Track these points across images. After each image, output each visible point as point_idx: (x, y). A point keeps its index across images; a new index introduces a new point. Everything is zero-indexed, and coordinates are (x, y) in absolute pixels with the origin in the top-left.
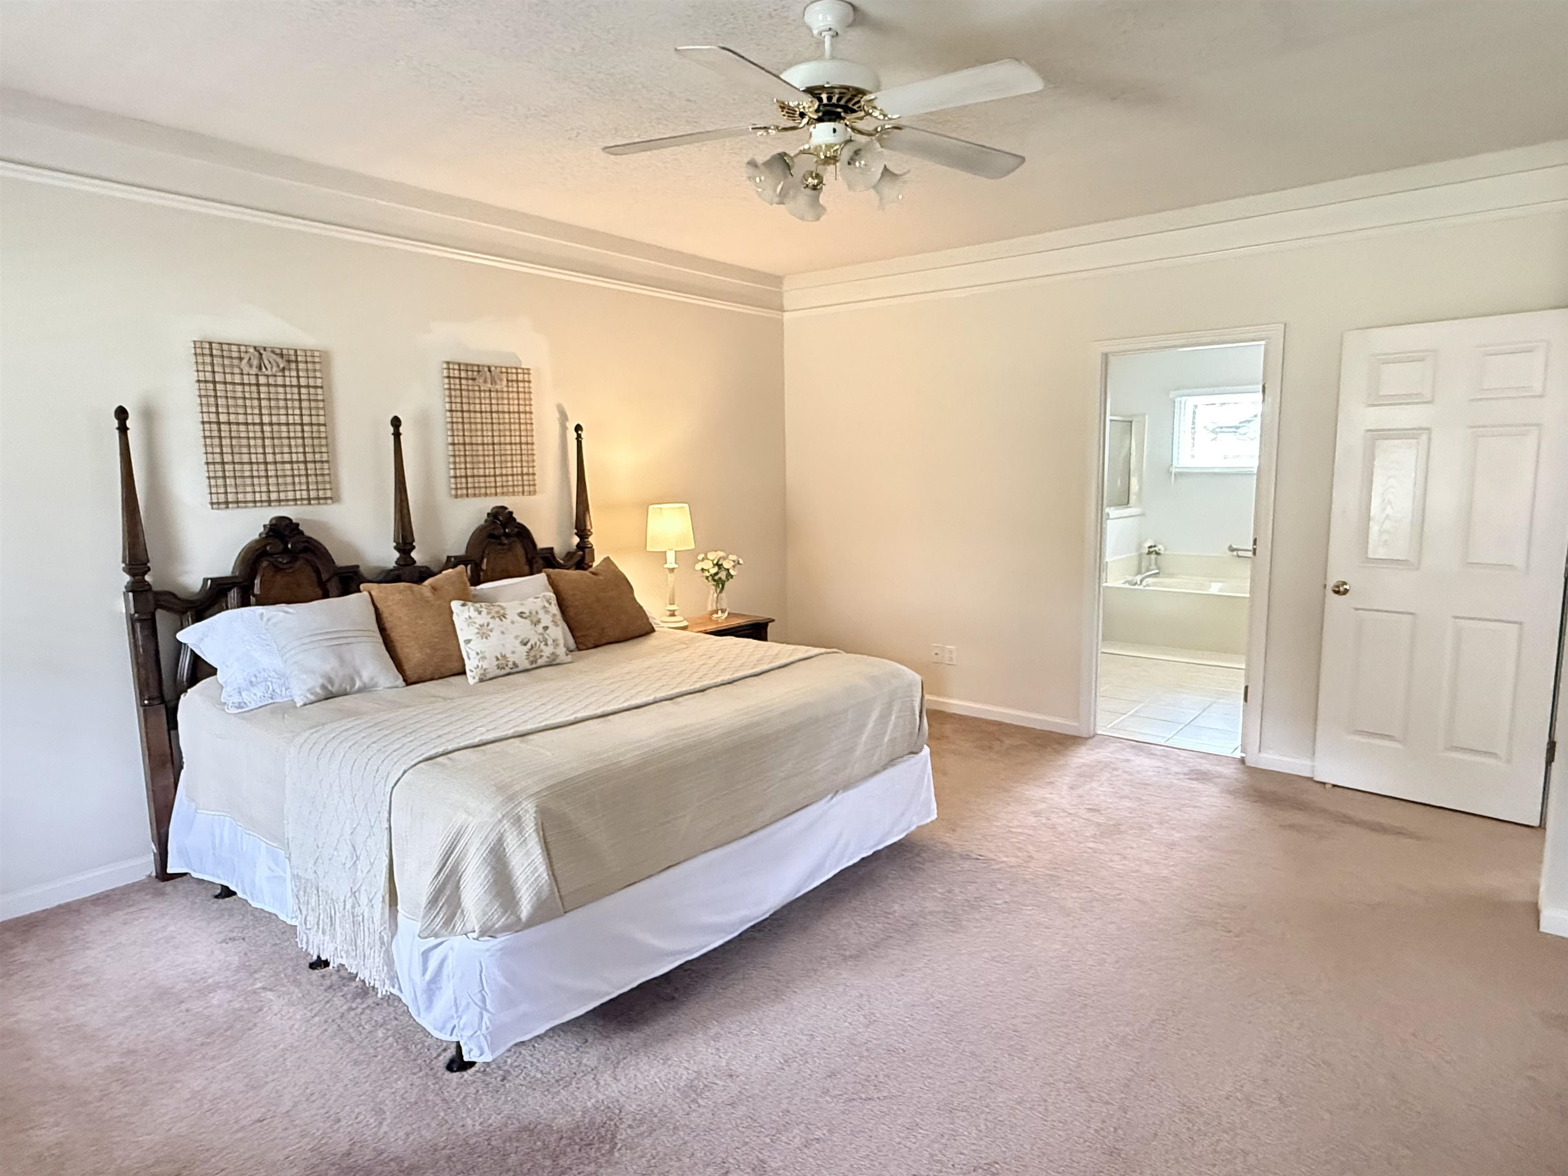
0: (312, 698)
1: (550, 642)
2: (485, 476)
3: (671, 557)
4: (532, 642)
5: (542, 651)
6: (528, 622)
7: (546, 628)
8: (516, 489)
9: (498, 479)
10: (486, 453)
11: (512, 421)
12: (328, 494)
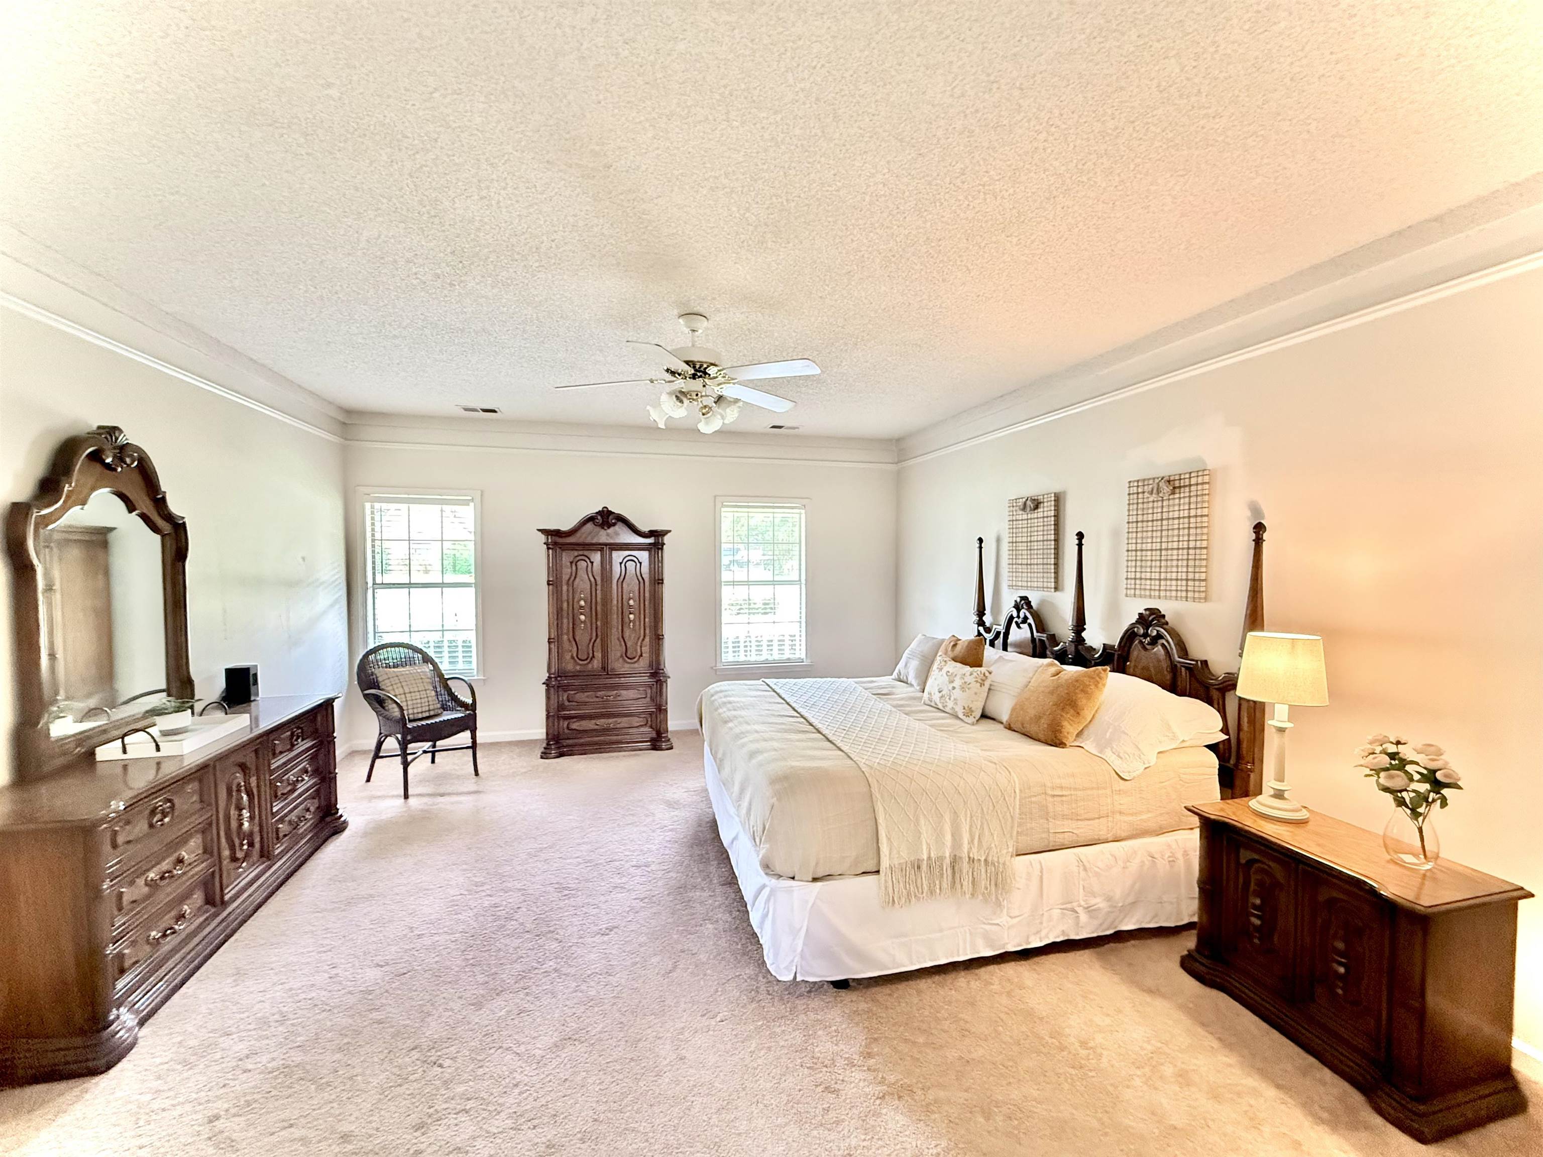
2: (1151, 579)
3: (1281, 711)
8: (1179, 594)
9: (1163, 583)
10: (1154, 558)
11: (1181, 526)
12: (1053, 585)
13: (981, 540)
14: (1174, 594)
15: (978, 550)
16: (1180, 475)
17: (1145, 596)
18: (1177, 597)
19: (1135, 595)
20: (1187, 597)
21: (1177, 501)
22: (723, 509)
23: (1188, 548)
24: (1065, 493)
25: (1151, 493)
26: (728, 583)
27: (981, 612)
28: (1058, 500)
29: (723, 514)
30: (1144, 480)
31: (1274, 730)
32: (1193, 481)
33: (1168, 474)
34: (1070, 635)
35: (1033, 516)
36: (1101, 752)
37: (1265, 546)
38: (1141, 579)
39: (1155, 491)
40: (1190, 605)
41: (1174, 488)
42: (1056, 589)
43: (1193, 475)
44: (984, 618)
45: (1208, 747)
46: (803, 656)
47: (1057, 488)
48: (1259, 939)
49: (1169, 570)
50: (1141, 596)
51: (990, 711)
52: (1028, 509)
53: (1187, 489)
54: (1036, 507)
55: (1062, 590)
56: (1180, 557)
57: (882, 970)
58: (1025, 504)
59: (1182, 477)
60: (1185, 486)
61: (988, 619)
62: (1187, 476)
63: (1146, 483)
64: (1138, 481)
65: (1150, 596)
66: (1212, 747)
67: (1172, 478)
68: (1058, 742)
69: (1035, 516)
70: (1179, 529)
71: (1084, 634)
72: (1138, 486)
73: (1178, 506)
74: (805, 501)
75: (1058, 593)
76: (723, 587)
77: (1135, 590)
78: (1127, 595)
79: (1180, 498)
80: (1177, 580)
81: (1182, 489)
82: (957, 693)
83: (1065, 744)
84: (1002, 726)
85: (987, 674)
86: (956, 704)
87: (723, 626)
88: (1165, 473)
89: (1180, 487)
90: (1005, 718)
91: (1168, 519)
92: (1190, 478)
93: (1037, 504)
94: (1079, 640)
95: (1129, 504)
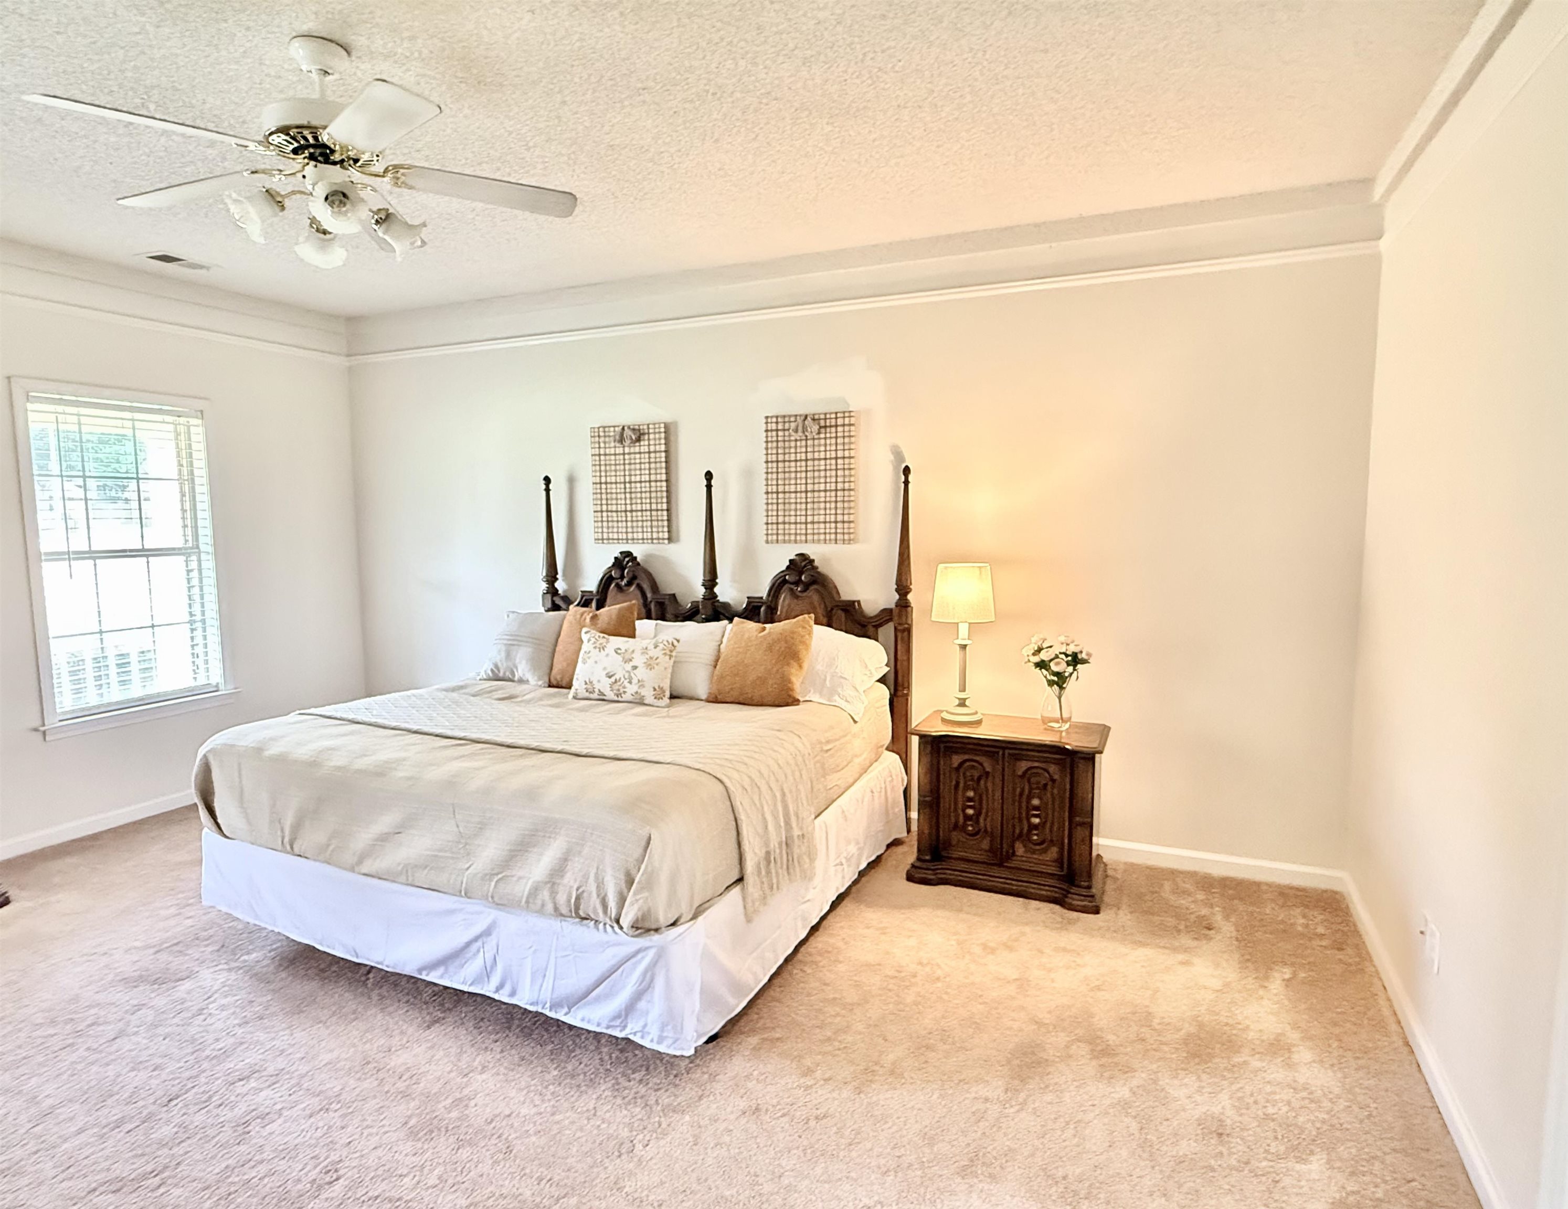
0: (485, 677)
1: (635, 681)
2: (796, 523)
3: (964, 630)
4: (617, 677)
5: (624, 687)
6: (620, 658)
7: (635, 668)
8: (828, 537)
9: (809, 526)
10: (798, 500)
11: (828, 467)
12: (666, 535)
13: (547, 480)
14: (822, 537)
15: (544, 493)
16: (825, 414)
17: (790, 541)
18: (825, 540)
19: (777, 541)
20: (836, 540)
21: (823, 442)
22: (30, 406)
23: (836, 490)
24: (675, 424)
25: (796, 431)
26: (56, 556)
27: (552, 577)
28: (669, 431)
29: (31, 416)
30: (784, 417)
31: (958, 647)
32: (840, 421)
33: (812, 412)
34: (700, 592)
35: (632, 450)
36: (829, 700)
37: (910, 486)
38: (784, 523)
39: (800, 429)
40: (840, 547)
41: (821, 427)
42: (670, 539)
43: (839, 415)
44: (557, 585)
45: (878, 681)
46: (220, 680)
47: (667, 417)
48: (972, 825)
49: (816, 512)
50: (784, 541)
51: (681, 690)
52: (628, 442)
53: (833, 430)
54: (639, 440)
55: (678, 540)
56: (828, 499)
57: (747, 995)
58: (622, 434)
59: (828, 416)
60: (831, 426)
61: (560, 585)
62: (833, 416)
63: (787, 419)
64: (777, 417)
65: (796, 542)
66: (882, 680)
67: (816, 417)
68: (790, 701)
69: (637, 449)
70: (826, 470)
71: (716, 590)
72: (777, 423)
73: (824, 447)
74: (200, 404)
75: (672, 546)
76: (44, 564)
77: (775, 537)
78: (767, 542)
79: (825, 438)
80: (825, 522)
81: (828, 430)
82: (641, 673)
83: (798, 701)
84: (702, 703)
85: (675, 643)
86: (642, 686)
87: (51, 641)
88: (809, 410)
89: (825, 427)
90: (703, 692)
91: (814, 460)
92: (836, 418)
93: (639, 435)
94: (711, 596)
95: (767, 442)
